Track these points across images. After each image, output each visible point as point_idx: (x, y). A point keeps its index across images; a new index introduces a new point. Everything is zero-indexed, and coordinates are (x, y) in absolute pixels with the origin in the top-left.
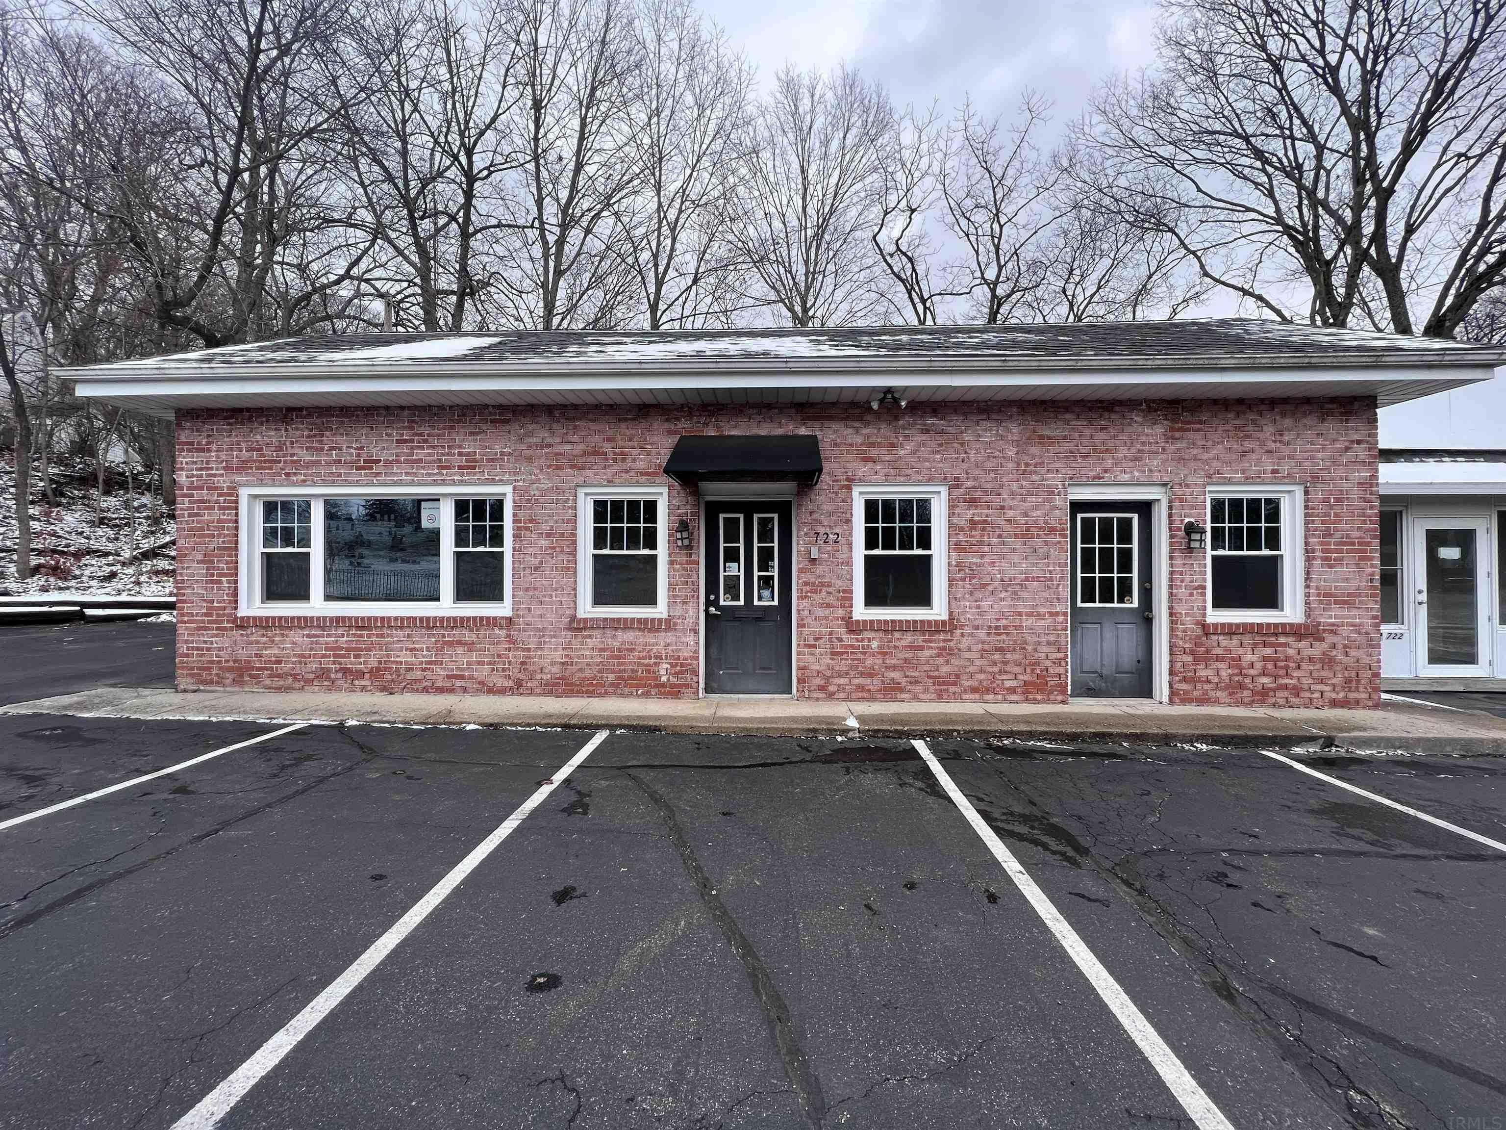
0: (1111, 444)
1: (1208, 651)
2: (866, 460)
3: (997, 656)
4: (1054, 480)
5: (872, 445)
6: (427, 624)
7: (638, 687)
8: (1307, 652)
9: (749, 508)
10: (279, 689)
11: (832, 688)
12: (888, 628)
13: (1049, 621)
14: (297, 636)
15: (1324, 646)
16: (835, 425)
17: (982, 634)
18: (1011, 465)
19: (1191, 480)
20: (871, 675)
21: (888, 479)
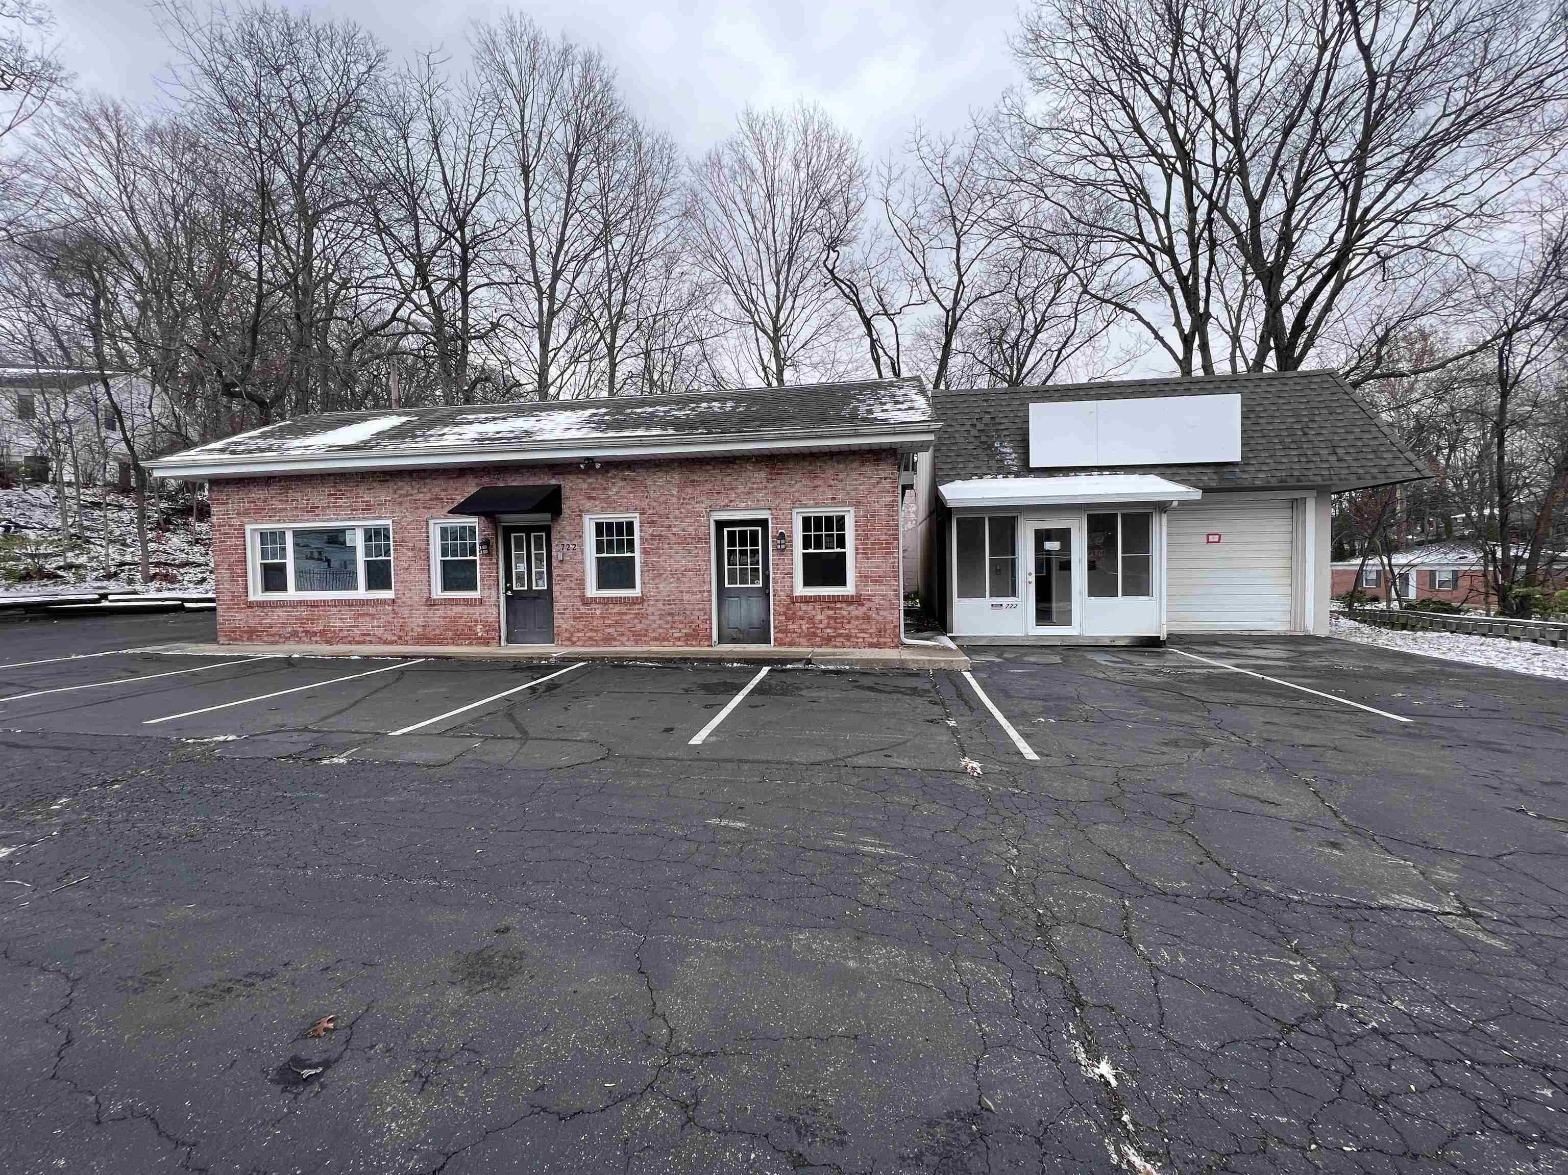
0: (734, 483)
1: (794, 613)
2: (590, 498)
3: (669, 618)
4: (700, 508)
5: (594, 489)
6: (349, 603)
7: (465, 640)
8: (855, 613)
9: (528, 530)
10: (272, 643)
11: (574, 639)
12: (605, 601)
13: (699, 596)
14: (280, 612)
15: (864, 609)
16: (572, 477)
17: (660, 604)
18: (674, 500)
19: (783, 505)
20: (597, 631)
21: (603, 510)
